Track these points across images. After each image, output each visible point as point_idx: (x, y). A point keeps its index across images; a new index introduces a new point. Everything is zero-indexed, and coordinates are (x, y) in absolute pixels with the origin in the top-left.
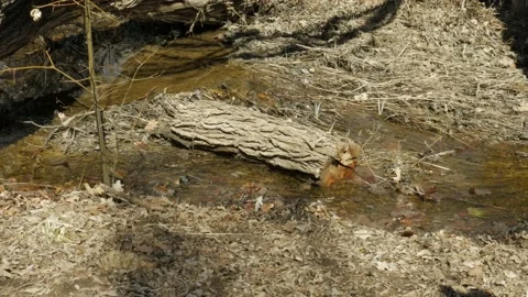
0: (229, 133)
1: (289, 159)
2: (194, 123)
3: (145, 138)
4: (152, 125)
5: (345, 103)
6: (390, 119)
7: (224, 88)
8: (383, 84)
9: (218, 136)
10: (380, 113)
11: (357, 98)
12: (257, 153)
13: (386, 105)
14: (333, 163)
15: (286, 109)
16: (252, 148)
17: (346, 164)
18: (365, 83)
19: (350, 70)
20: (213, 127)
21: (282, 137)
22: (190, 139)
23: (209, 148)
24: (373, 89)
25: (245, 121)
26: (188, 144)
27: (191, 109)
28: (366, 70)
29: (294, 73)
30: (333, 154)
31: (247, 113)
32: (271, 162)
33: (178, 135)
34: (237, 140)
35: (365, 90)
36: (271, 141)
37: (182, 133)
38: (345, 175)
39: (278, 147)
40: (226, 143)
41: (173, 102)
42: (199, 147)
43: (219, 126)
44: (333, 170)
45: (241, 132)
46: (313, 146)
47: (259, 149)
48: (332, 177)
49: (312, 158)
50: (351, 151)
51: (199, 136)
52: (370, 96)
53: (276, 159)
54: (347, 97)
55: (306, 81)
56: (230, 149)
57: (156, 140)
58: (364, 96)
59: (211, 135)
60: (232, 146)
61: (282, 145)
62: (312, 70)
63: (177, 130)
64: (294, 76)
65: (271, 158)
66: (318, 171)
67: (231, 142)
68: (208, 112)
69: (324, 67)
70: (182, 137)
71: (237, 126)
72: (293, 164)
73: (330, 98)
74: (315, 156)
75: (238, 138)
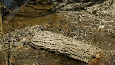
0: (53, 44)
1: (76, 55)
2: (40, 40)
3: (22, 45)
4: (24, 39)
5: (96, 29)
6: (113, 36)
7: (50, 23)
8: (110, 22)
9: (49, 45)
10: (109, 34)
11: (100, 27)
12: (64, 52)
13: (111, 31)
14: (93, 58)
15: (74, 32)
16: (62, 51)
17: (97, 57)
18: (103, 21)
19: (97, 15)
20: (48, 42)
21: (73, 47)
22: (39, 46)
23: (46, 50)
24: (106, 24)
25: (59, 40)
26: (38, 48)
27: (39, 34)
28: (103, 16)
29: (76, 17)
30: (93, 55)
31: (60, 36)
32: (69, 56)
33: (34, 44)
34: (56, 47)
35: (103, 24)
36: (69, 48)
37: (36, 44)
38: (97, 61)
39: (72, 51)
40: (52, 48)
41: (32, 30)
42: (42, 49)
43: (49, 42)
44: (93, 60)
45: (58, 44)
46: (85, 51)
47: (65, 51)
48: (92, 63)
49: (85, 56)
50: (100, 53)
51: (42, 45)
52: (105, 27)
53: (71, 55)
54: (96, 27)
55: (81, 20)
56: (54, 50)
57: (26, 46)
58: (103, 27)
59: (46, 45)
60: (55, 49)
61: (74, 50)
62: (83, 15)
63: (34, 43)
64: (76, 18)
65: (69, 54)
66: (87, 61)
67: (54, 48)
68: (45, 36)
69: (87, 14)
70: (35, 45)
71: (56, 42)
72: (78, 57)
73: (90, 27)
74: (86, 55)
75: (57, 47)
